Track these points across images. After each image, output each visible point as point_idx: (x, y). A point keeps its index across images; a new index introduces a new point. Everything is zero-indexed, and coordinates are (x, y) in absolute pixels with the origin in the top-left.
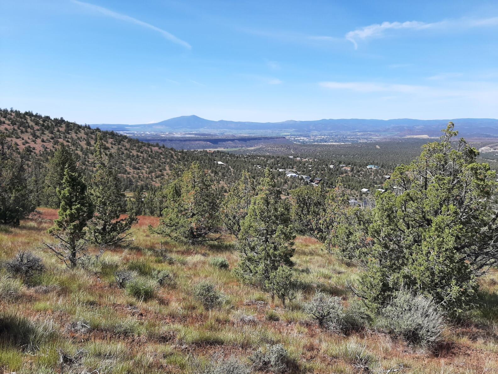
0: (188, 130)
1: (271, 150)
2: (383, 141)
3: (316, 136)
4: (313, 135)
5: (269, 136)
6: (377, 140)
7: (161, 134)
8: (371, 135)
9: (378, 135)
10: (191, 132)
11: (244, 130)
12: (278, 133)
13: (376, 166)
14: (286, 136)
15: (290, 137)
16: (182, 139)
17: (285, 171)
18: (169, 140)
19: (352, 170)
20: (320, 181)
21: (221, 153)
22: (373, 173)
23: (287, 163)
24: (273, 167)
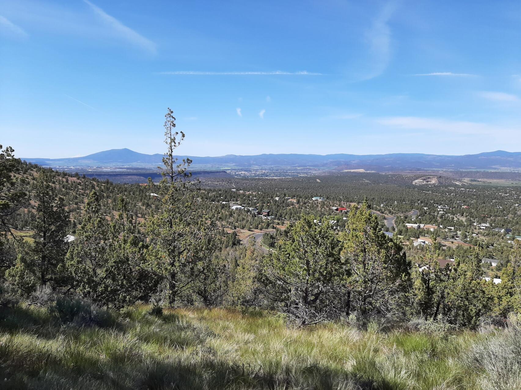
0: (120, 165)
1: (212, 185)
2: (322, 175)
3: (257, 170)
4: (254, 170)
5: (208, 170)
6: (317, 174)
7: (89, 168)
8: (310, 169)
9: (317, 169)
10: (123, 166)
12: (218, 168)
13: (321, 198)
14: (227, 170)
15: (231, 172)
16: (111, 174)
17: (229, 204)
18: (97, 175)
19: (298, 202)
20: (268, 213)
21: (155, 185)
22: (319, 205)
23: (230, 196)
24: (215, 200)
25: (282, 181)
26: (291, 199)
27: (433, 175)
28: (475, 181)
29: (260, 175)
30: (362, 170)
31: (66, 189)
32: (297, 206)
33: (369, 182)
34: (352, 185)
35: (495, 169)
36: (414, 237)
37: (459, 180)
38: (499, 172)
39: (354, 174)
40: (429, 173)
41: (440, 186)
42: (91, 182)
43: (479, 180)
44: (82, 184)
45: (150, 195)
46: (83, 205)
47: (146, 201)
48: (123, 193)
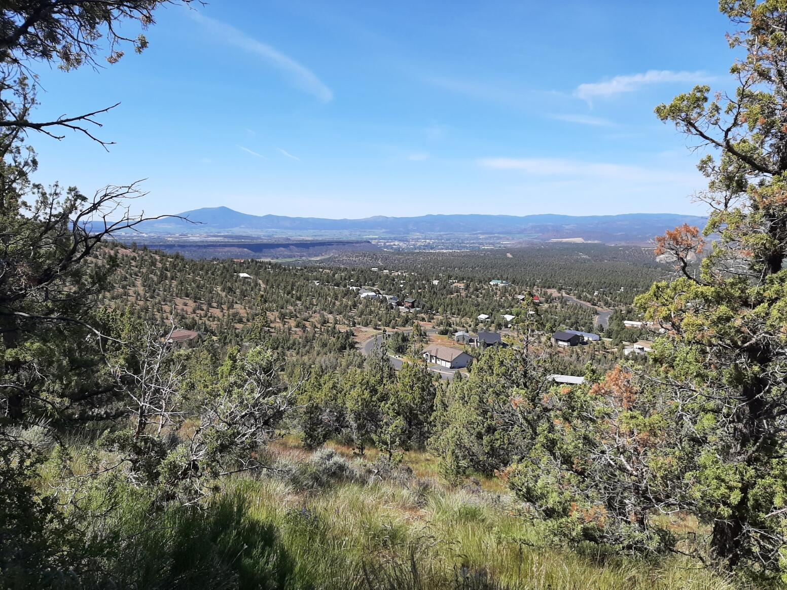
0: (214, 231)
1: (348, 261)
2: (517, 247)
4: (413, 239)
5: (345, 239)
7: (167, 236)
8: (499, 238)
9: (511, 238)
10: (218, 233)
11: (306, 231)
12: (359, 235)
13: (504, 282)
14: (372, 239)
15: (379, 242)
16: (201, 244)
17: (359, 290)
18: (180, 246)
19: (467, 287)
20: (413, 303)
21: (257, 262)
22: (499, 293)
23: (365, 278)
24: (341, 283)
25: (452, 256)
26: (458, 282)
29: (422, 247)
30: (579, 240)
31: (113, 266)
32: (463, 294)
33: (588, 257)
34: (561, 263)
36: (629, 341)
39: (566, 246)
42: (151, 256)
44: (138, 259)
45: (238, 276)
46: (133, 289)
47: (229, 284)
48: (196, 273)
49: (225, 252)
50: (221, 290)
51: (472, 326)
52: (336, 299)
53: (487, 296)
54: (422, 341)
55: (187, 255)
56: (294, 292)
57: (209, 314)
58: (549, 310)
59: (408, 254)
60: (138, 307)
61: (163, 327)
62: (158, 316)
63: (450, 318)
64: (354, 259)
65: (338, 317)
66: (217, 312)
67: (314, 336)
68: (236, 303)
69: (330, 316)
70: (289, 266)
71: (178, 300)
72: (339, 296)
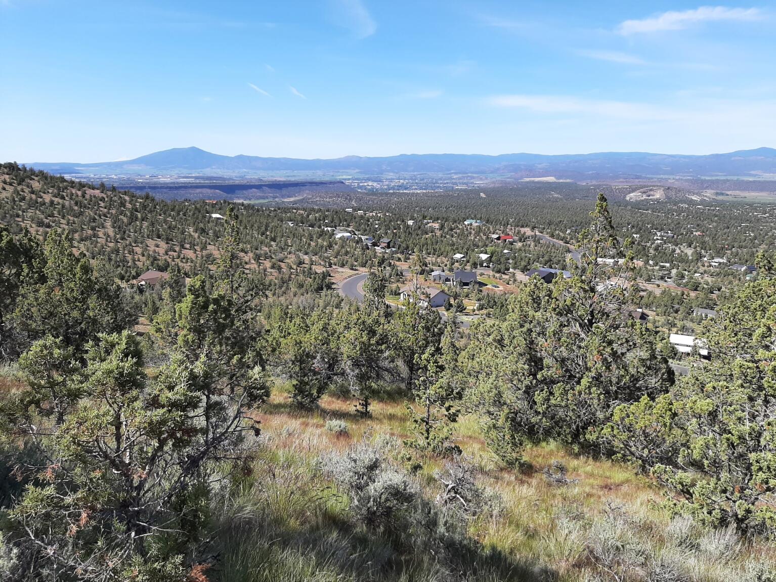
0: (185, 172)
1: (322, 202)
2: (490, 186)
3: (391, 180)
4: (387, 179)
5: (318, 180)
6: (482, 185)
7: (137, 177)
8: (473, 178)
9: (484, 178)
10: (189, 174)
11: (278, 172)
12: (333, 176)
13: (478, 221)
14: (345, 179)
15: (352, 182)
16: (172, 186)
17: (334, 231)
18: (150, 188)
19: (442, 228)
20: (389, 243)
21: (229, 204)
22: (473, 232)
23: (340, 218)
24: (315, 224)
25: (427, 196)
26: (433, 222)
27: (657, 186)
28: (723, 194)
29: (396, 188)
30: (551, 179)
31: (81, 207)
32: (438, 233)
33: (560, 196)
34: (533, 202)
35: (755, 176)
37: (698, 194)
38: (759, 182)
39: (538, 185)
40: (653, 182)
41: (666, 202)
42: (120, 197)
43: (729, 193)
44: (106, 199)
45: (211, 217)
46: (103, 230)
47: (201, 225)
48: (167, 213)
49: (196, 193)
50: (193, 232)
51: (448, 266)
52: (311, 240)
53: (462, 235)
54: (398, 281)
55: (158, 196)
56: (268, 233)
57: (182, 256)
58: (523, 249)
59: (382, 194)
60: (108, 249)
61: (135, 270)
62: (129, 258)
63: (425, 258)
64: (328, 200)
65: (314, 258)
66: (190, 254)
67: (290, 277)
68: (210, 244)
69: (306, 257)
70: (262, 207)
71: (150, 242)
72: (315, 236)
